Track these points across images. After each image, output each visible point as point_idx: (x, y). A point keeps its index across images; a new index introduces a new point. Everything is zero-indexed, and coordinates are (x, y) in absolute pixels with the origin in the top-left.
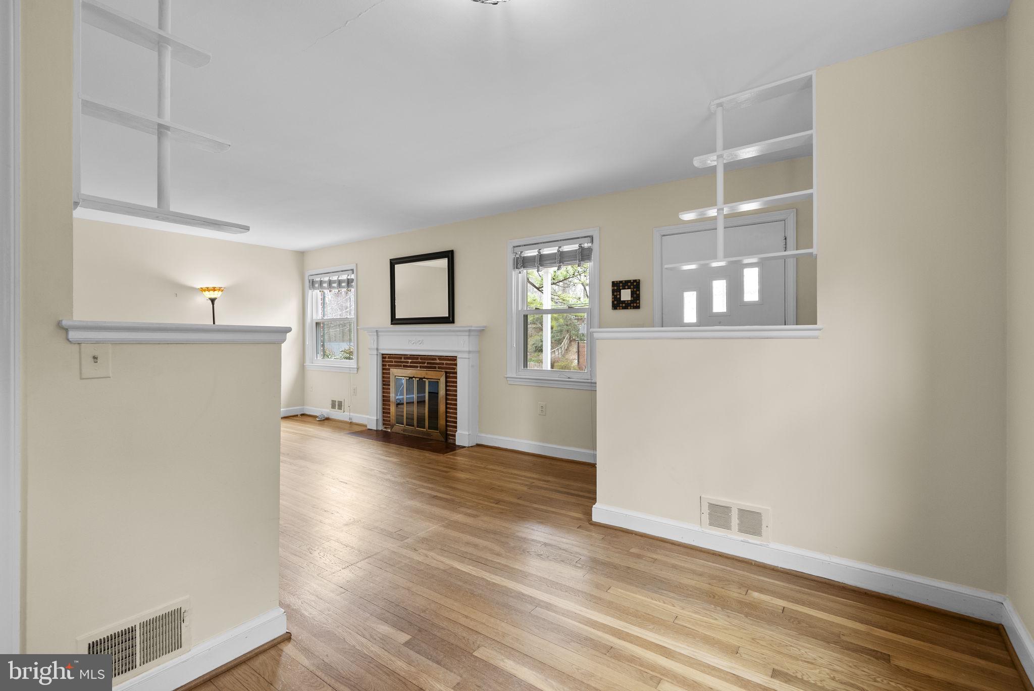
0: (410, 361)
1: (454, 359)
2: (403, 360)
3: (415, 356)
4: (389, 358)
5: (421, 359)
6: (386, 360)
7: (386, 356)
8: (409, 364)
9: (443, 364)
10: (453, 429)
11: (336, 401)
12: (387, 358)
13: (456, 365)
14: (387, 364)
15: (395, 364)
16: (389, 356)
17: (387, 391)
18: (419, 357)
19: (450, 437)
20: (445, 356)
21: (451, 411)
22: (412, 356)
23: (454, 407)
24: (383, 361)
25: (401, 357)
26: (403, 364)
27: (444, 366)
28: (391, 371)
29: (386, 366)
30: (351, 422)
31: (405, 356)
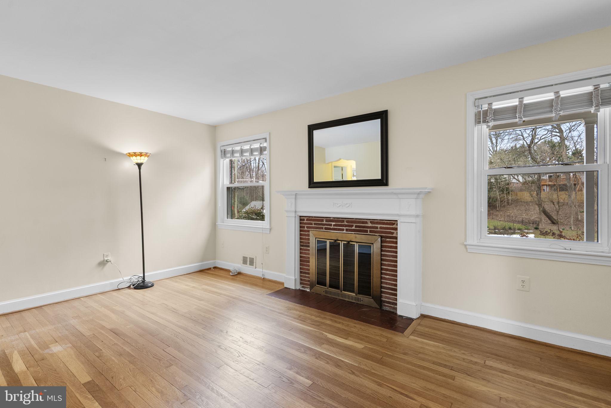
0: (334, 223)
1: (394, 222)
2: (324, 222)
3: (340, 219)
4: (307, 220)
5: (347, 222)
6: (304, 222)
7: (304, 218)
8: (332, 227)
9: (377, 228)
10: (391, 296)
11: (247, 258)
12: (305, 220)
13: (396, 229)
14: (306, 226)
15: (315, 226)
16: (307, 218)
17: (306, 252)
18: (345, 220)
19: (386, 304)
20: (380, 220)
21: (388, 277)
22: (337, 219)
23: (393, 273)
24: (301, 223)
25: (322, 220)
26: (324, 227)
27: (379, 230)
28: (311, 233)
29: (305, 228)
30: (264, 278)
31: (327, 219)
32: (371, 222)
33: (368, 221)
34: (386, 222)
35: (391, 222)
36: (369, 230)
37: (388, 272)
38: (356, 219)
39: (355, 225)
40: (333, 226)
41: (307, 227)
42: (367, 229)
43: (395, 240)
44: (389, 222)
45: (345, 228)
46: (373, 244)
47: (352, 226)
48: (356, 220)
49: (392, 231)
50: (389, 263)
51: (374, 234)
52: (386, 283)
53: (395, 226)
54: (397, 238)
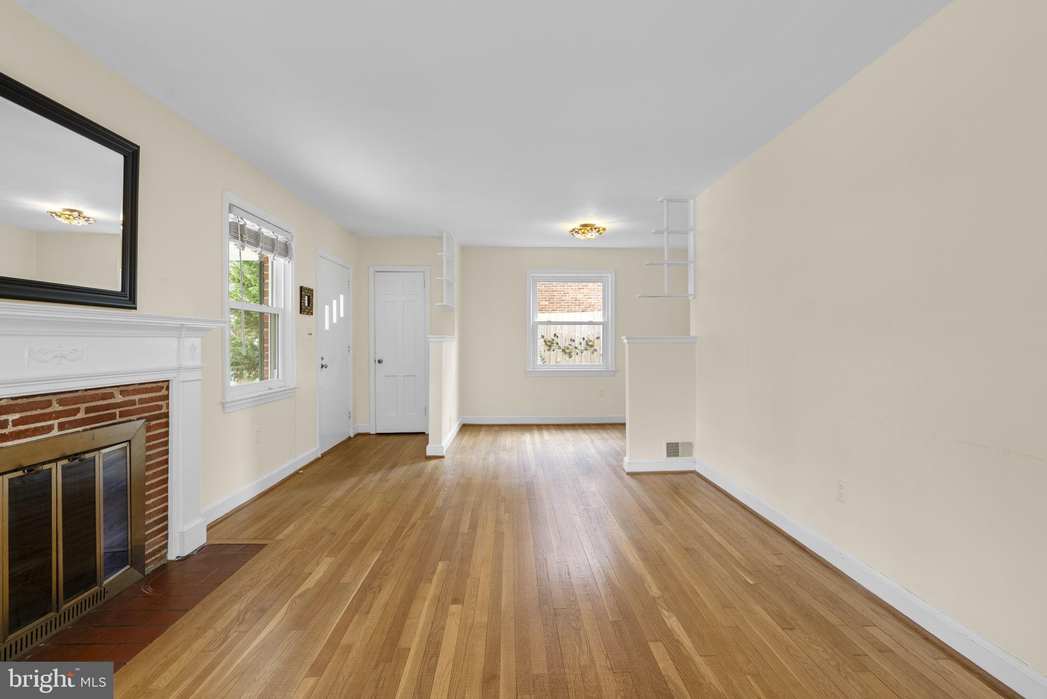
0: (17, 416)
1: (165, 385)
3: (38, 399)
5: (61, 403)
8: (9, 430)
9: (133, 403)
10: (157, 537)
13: (166, 398)
18: (54, 399)
19: (149, 560)
20: (140, 384)
21: (152, 500)
22: (24, 400)
27: (138, 406)
32: (122, 393)
33: (114, 391)
34: (149, 386)
35: (158, 384)
36: (117, 411)
38: (86, 390)
39: (83, 406)
40: (14, 426)
42: (113, 411)
43: (164, 420)
44: (154, 385)
45: (55, 422)
46: (129, 441)
47: (77, 411)
48: (85, 393)
49: (160, 403)
50: (155, 470)
51: (128, 418)
52: (151, 516)
53: (164, 392)
54: (167, 415)
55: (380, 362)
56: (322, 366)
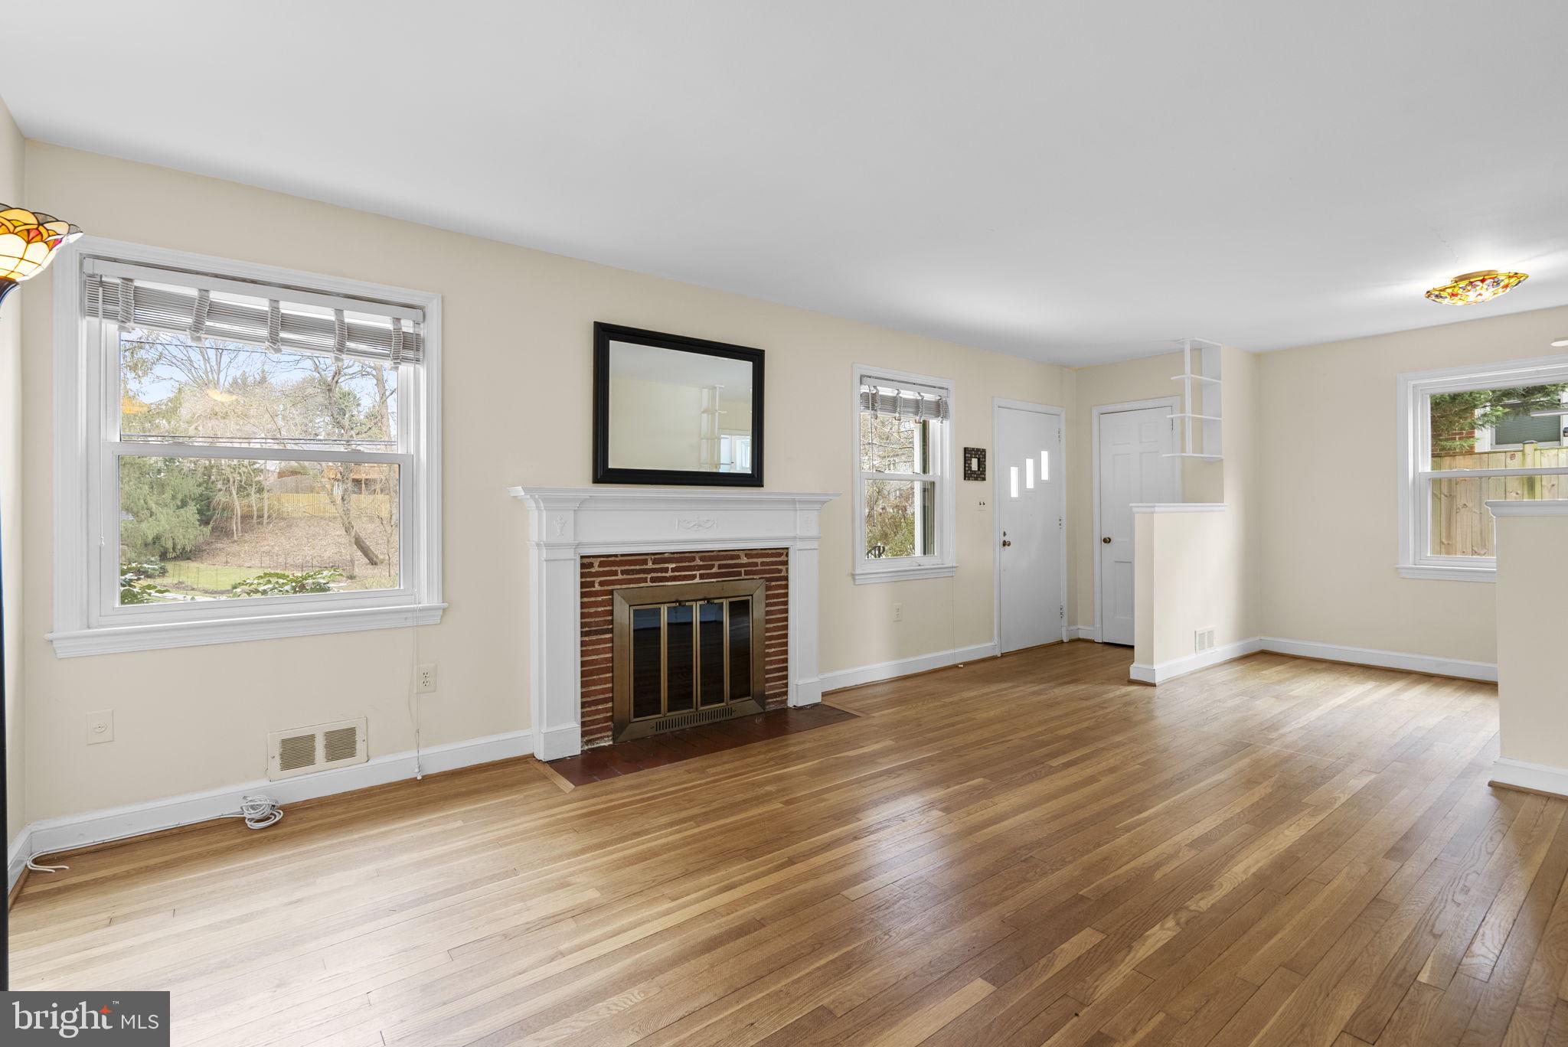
0: (674, 565)
1: (783, 552)
2: (650, 565)
3: (687, 555)
4: (601, 564)
5: (702, 559)
6: (593, 570)
7: (591, 560)
8: (670, 574)
9: (756, 564)
10: (778, 683)
11: (311, 738)
12: (596, 564)
13: (786, 563)
14: (598, 580)
15: (625, 577)
16: (602, 559)
17: (597, 647)
18: (697, 556)
19: (770, 700)
20: (762, 549)
21: (773, 650)
22: (679, 555)
23: (780, 641)
24: (583, 575)
25: (642, 560)
26: (649, 576)
27: (759, 568)
28: (617, 598)
29: (594, 587)
30: (423, 776)
31: (656, 557)
32: (746, 555)
33: (742, 554)
34: (770, 552)
35: (778, 551)
36: (743, 570)
37: (773, 642)
38: (719, 551)
39: (717, 563)
40: (672, 572)
41: (601, 584)
42: (739, 569)
43: (783, 583)
44: (774, 551)
45: (698, 573)
46: (752, 595)
47: (712, 566)
48: (718, 553)
49: (780, 567)
50: (775, 625)
52: (771, 663)
53: (783, 558)
54: (786, 578)
55: (1107, 541)
56: (1004, 544)
